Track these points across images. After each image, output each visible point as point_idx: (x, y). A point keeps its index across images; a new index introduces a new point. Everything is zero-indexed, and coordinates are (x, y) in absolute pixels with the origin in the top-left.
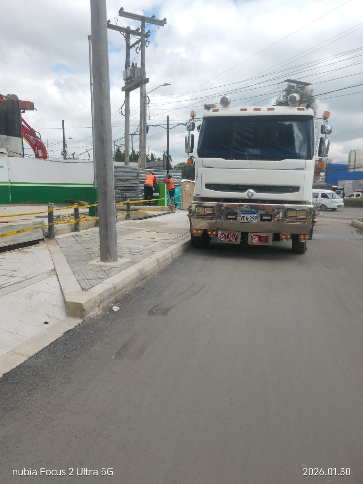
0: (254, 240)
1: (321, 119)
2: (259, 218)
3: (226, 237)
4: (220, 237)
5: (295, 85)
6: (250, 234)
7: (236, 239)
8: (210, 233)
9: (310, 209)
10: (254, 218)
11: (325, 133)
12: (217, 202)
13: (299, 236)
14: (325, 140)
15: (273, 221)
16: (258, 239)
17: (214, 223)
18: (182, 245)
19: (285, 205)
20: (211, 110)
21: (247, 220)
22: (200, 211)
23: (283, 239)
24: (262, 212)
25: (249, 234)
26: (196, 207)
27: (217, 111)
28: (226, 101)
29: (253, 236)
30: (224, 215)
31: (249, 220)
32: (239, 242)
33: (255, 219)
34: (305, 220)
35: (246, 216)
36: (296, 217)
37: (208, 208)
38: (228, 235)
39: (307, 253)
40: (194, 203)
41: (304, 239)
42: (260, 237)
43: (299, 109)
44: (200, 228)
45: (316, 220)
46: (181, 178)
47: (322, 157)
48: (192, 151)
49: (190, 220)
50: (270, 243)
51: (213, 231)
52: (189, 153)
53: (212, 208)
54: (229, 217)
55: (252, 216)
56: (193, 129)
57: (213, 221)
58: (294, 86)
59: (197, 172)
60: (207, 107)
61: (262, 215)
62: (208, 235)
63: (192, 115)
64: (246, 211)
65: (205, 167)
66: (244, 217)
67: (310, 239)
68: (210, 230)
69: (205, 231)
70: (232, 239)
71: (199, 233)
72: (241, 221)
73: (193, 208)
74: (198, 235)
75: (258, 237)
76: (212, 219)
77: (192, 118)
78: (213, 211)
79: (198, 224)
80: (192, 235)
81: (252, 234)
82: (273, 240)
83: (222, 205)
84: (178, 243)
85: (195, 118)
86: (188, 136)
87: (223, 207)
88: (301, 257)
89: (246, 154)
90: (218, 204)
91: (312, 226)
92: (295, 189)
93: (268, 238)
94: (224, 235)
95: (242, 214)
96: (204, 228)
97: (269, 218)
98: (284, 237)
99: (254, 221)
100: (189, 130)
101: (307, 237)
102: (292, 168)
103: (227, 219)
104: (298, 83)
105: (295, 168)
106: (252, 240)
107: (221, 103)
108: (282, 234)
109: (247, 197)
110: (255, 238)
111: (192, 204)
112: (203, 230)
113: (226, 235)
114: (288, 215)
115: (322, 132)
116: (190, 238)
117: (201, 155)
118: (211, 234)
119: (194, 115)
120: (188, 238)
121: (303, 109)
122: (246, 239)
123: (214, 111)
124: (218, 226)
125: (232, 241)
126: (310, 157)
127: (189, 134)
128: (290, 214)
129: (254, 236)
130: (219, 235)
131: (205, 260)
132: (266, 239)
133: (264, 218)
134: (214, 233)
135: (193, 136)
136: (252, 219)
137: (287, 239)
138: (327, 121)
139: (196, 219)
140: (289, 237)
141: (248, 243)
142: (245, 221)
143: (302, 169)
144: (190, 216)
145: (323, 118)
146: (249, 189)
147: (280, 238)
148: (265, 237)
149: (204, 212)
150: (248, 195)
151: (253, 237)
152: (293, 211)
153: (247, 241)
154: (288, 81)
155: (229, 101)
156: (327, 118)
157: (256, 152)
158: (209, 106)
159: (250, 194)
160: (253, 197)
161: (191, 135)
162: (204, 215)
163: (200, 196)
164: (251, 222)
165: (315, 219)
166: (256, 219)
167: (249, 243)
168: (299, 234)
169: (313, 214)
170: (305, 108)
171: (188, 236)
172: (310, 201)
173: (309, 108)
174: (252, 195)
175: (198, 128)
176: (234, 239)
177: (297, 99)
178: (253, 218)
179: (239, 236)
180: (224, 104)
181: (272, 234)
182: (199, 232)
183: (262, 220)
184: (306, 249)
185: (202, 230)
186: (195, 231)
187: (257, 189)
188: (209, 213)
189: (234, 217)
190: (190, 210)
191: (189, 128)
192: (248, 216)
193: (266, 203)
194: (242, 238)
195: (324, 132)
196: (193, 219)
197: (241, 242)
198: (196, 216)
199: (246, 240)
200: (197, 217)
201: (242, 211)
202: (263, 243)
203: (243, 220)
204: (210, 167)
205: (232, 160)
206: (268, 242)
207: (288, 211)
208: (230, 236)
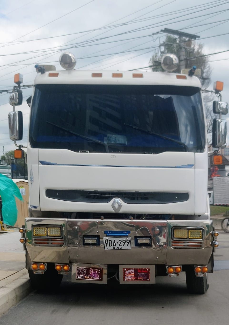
0: (128, 276)
1: (212, 92)
2: (133, 241)
3: (84, 273)
4: (74, 274)
5: (176, 37)
6: (121, 268)
7: (100, 276)
8: (58, 268)
9: (208, 226)
10: (124, 243)
11: (219, 113)
12: (67, 218)
13: (194, 268)
14: (219, 123)
15: (154, 247)
16: (133, 275)
17: (64, 252)
18: (15, 290)
19: (169, 221)
20: (47, 73)
21: (115, 246)
22: (40, 232)
23: (171, 273)
24: (138, 233)
25: (120, 266)
26: (33, 227)
27: (56, 75)
28: (68, 61)
29: (125, 271)
30: (79, 238)
31: (117, 245)
32: (105, 280)
33: (126, 244)
34: (201, 243)
35: (112, 239)
36: (187, 239)
37: (53, 228)
38: (88, 270)
39: (210, 292)
40: (29, 221)
41: (203, 272)
42: (136, 271)
43: (179, 77)
44: (43, 261)
45: (217, 243)
46: (10, 176)
47: (218, 147)
48: (20, 138)
49: (25, 249)
50: (153, 280)
51: (65, 264)
52: (16, 140)
53: (60, 229)
54: (86, 241)
55: (122, 239)
56: (20, 103)
57: (62, 249)
58: (175, 39)
59: (31, 170)
60: (41, 69)
61: (136, 238)
62: (56, 271)
63: (17, 81)
64: (112, 232)
65: (43, 163)
66: (110, 242)
67: (212, 272)
68: (59, 264)
69: (51, 266)
70: (95, 276)
71: (41, 269)
72: (106, 248)
73: (29, 228)
74: (39, 272)
75: (133, 272)
76: (61, 245)
77: (17, 85)
78: (62, 232)
79: (39, 253)
80: (31, 272)
81: (125, 267)
82: (156, 275)
83: (75, 224)
84: (7, 286)
85: (21, 85)
86: (12, 114)
87: (77, 225)
88: (201, 299)
89: (105, 143)
90: (68, 222)
91: (212, 252)
92: (183, 196)
93: (148, 272)
94: (82, 271)
95: (107, 236)
96: (49, 261)
97: (147, 241)
98: (172, 270)
99: (125, 247)
100: (15, 105)
101: (206, 269)
102: (175, 166)
103: (84, 244)
104: (181, 34)
105: (180, 165)
106: (125, 276)
107: (61, 64)
108: (169, 266)
109: (111, 210)
110: (129, 274)
111: (27, 223)
112: (48, 263)
113: (84, 271)
114: (175, 237)
115: (215, 111)
116: (29, 278)
117: (35, 144)
118: (61, 270)
119: (20, 80)
120: (24, 277)
121: (184, 78)
122: (116, 276)
123: (51, 75)
124: (72, 257)
125: (94, 279)
126: (199, 147)
127: (14, 110)
128: (178, 234)
129: (127, 270)
130: (74, 270)
131: (53, 312)
133: (140, 241)
134: (66, 268)
135: (20, 114)
136: (122, 244)
137: (176, 272)
138: (220, 95)
139: (35, 246)
140: (179, 269)
141: (119, 282)
142: (112, 248)
143: (190, 166)
144: (24, 242)
145: (214, 91)
146: (114, 197)
147: (167, 272)
148: (144, 271)
149: (47, 235)
150: (113, 206)
151: (127, 272)
152: (182, 230)
153: (117, 279)
154: (166, 30)
155: (73, 61)
156: (220, 91)
157: (121, 140)
158: (42, 67)
159: (116, 206)
160: (122, 211)
161: (17, 112)
162: (48, 240)
163: (38, 209)
164: (120, 248)
165: (216, 241)
166: (128, 243)
167: (121, 282)
168: (193, 265)
169: (212, 234)
170: (187, 76)
171: (24, 274)
172: (206, 214)
173: (193, 76)
174: (120, 206)
175: (28, 101)
176: (97, 277)
177: (174, 63)
178: (124, 242)
179: (105, 271)
180: (67, 66)
181: (154, 266)
182: (41, 266)
183: (137, 245)
184: (208, 287)
185: (46, 264)
186: (34, 266)
187: (127, 197)
188: (55, 236)
189: (94, 241)
190: (24, 232)
191: (13, 101)
192: (117, 239)
193: (142, 219)
194: (109, 275)
195: (217, 111)
196: (29, 246)
197: (108, 280)
198: (34, 241)
199: (116, 277)
200: (36, 243)
201: (106, 232)
202: (141, 281)
203: (110, 246)
204: (51, 162)
205: (84, 152)
206: (149, 278)
207: (175, 230)
208: (90, 272)
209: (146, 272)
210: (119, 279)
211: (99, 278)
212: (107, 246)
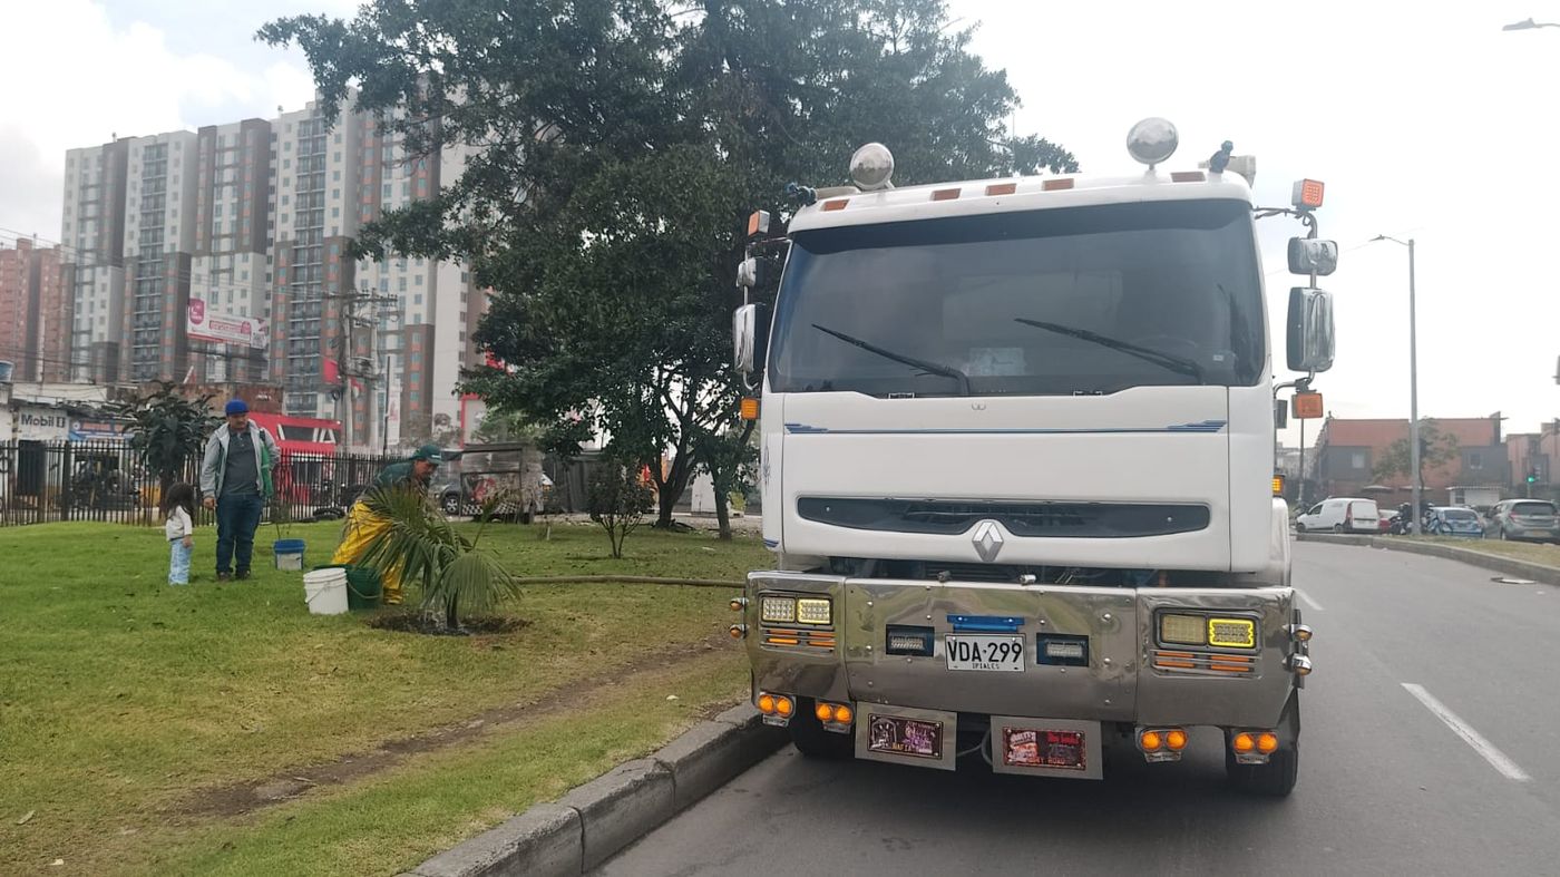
0: (1018, 754)
1: (1287, 211)
2: (1033, 649)
3: (891, 734)
4: (863, 735)
6: (997, 725)
7: (937, 746)
8: (824, 712)
10: (1006, 654)
11: (1309, 271)
14: (1311, 301)
16: (1034, 750)
17: (835, 668)
19: (1142, 591)
20: (820, 203)
21: (977, 661)
23: (1154, 751)
24: (1046, 625)
25: (992, 719)
26: (763, 597)
27: (841, 206)
29: (1009, 736)
31: (985, 658)
33: (1011, 655)
34: (1251, 661)
35: (970, 640)
36: (1204, 648)
37: (813, 603)
38: (902, 726)
40: (754, 581)
41: (1259, 750)
42: (1042, 738)
43: (1178, 177)
44: (783, 690)
45: (1306, 662)
47: (1307, 369)
50: (1094, 767)
51: (837, 704)
53: (829, 603)
54: (896, 644)
55: (999, 640)
59: (767, 448)
61: (1042, 640)
62: (818, 721)
64: (972, 619)
65: (795, 429)
66: (964, 647)
68: (826, 702)
70: (920, 746)
71: (781, 713)
72: (952, 665)
74: (777, 720)
75: (1034, 738)
78: (833, 614)
81: (1007, 723)
87: (871, 597)
91: (1291, 688)
92: (1191, 516)
93: (1080, 743)
94: (884, 726)
95: (955, 630)
97: (1075, 652)
98: (1156, 742)
99: (1009, 665)
101: (1274, 742)
102: (1165, 427)
103: (891, 652)
105: (1182, 423)
106: (1010, 750)
108: (1146, 729)
109: (976, 556)
110: (1022, 744)
112: (799, 697)
113: (891, 727)
114: (1166, 637)
115: (1295, 267)
117: (780, 381)
118: (830, 720)
121: (1196, 177)
122: (982, 746)
123: (830, 207)
124: (856, 685)
125: (919, 753)
126: (1245, 374)
128: (1176, 629)
129: (1015, 732)
132: (1075, 745)
133: (1054, 650)
134: (841, 714)
136: (999, 655)
137: (1170, 750)
138: (1313, 219)
140: (1181, 741)
141: (991, 768)
142: (968, 666)
143: (1211, 427)
145: (1293, 208)
146: (979, 520)
147: (1140, 747)
148: (1067, 740)
150: (977, 545)
151: (1014, 738)
152: (1186, 619)
153: (986, 757)
156: (1313, 207)
157: (1008, 360)
159: (987, 544)
160: (1002, 556)
162: (798, 634)
163: (778, 549)
164: (994, 667)
165: (1305, 653)
166: (1018, 654)
167: (998, 768)
168: (1228, 728)
169: (1289, 635)
170: (1204, 172)
173: (1225, 171)
174: (997, 544)
176: (927, 747)
178: (1005, 648)
179: (950, 731)
181: (1096, 726)
182: (782, 704)
183: (1043, 659)
185: (794, 699)
186: (766, 703)
187: (1018, 519)
188: (815, 625)
189: (918, 645)
192: (983, 641)
193: (1061, 582)
194: (962, 743)
195: (1302, 264)
197: (957, 759)
198: (763, 636)
199: (983, 750)
200: (767, 640)
201: (952, 620)
202: (1059, 770)
203: (962, 659)
204: (814, 426)
205: (902, 397)
206: (1080, 760)
207: (1166, 619)
208: (908, 731)
209: (1073, 741)
210: (991, 757)
211: (930, 752)
212: (953, 659)
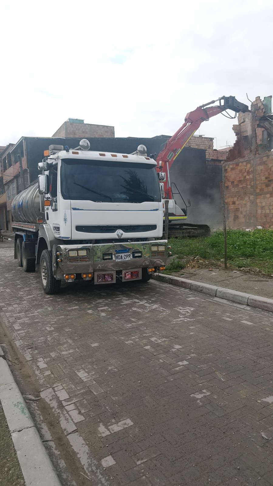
0: (127, 276)
2: (132, 255)
6: (124, 272)
8: (84, 276)
10: (127, 257)
13: (159, 268)
15: (143, 257)
16: (130, 276)
22: (73, 254)
23: (150, 272)
24: (134, 250)
26: (68, 251)
29: (126, 274)
31: (123, 258)
32: (114, 281)
33: (128, 257)
34: (164, 253)
35: (120, 255)
36: (158, 252)
37: (82, 251)
42: (132, 273)
44: (73, 272)
45: (170, 253)
50: (140, 277)
51: (89, 273)
53: (86, 251)
54: (105, 258)
55: (126, 254)
61: (133, 253)
62: (83, 279)
64: (120, 251)
65: (74, 209)
68: (85, 273)
69: (79, 275)
70: (108, 279)
71: (72, 279)
72: (117, 261)
75: (130, 273)
76: (86, 261)
78: (87, 253)
81: (126, 271)
82: (142, 274)
83: (98, 247)
92: (154, 227)
94: (101, 276)
95: (117, 253)
96: (78, 272)
97: (139, 254)
98: (150, 270)
99: (128, 259)
101: (164, 268)
105: (152, 209)
106: (126, 277)
108: (149, 268)
110: (128, 275)
112: (76, 274)
113: (102, 276)
114: (152, 250)
118: (86, 278)
122: (120, 277)
124: (96, 268)
125: (109, 281)
129: (127, 273)
133: (135, 255)
134: (90, 275)
136: (126, 257)
137: (152, 272)
140: (154, 269)
142: (120, 260)
146: (118, 229)
147: (148, 271)
148: (136, 273)
149: (78, 256)
150: (118, 235)
151: (127, 274)
152: (155, 246)
159: (120, 234)
160: (122, 237)
162: (78, 259)
163: (70, 239)
164: (125, 260)
166: (129, 256)
167: (123, 281)
169: (168, 248)
174: (122, 234)
176: (110, 279)
179: (115, 275)
181: (141, 269)
182: (72, 276)
183: (134, 257)
186: (66, 277)
188: (83, 256)
189: (109, 257)
192: (123, 255)
194: (117, 277)
197: (116, 280)
200: (70, 261)
201: (116, 251)
202: (134, 279)
203: (119, 259)
206: (138, 276)
207: (152, 247)
208: (106, 277)
209: (137, 273)
210: (122, 279)
211: (111, 280)
212: (117, 259)
